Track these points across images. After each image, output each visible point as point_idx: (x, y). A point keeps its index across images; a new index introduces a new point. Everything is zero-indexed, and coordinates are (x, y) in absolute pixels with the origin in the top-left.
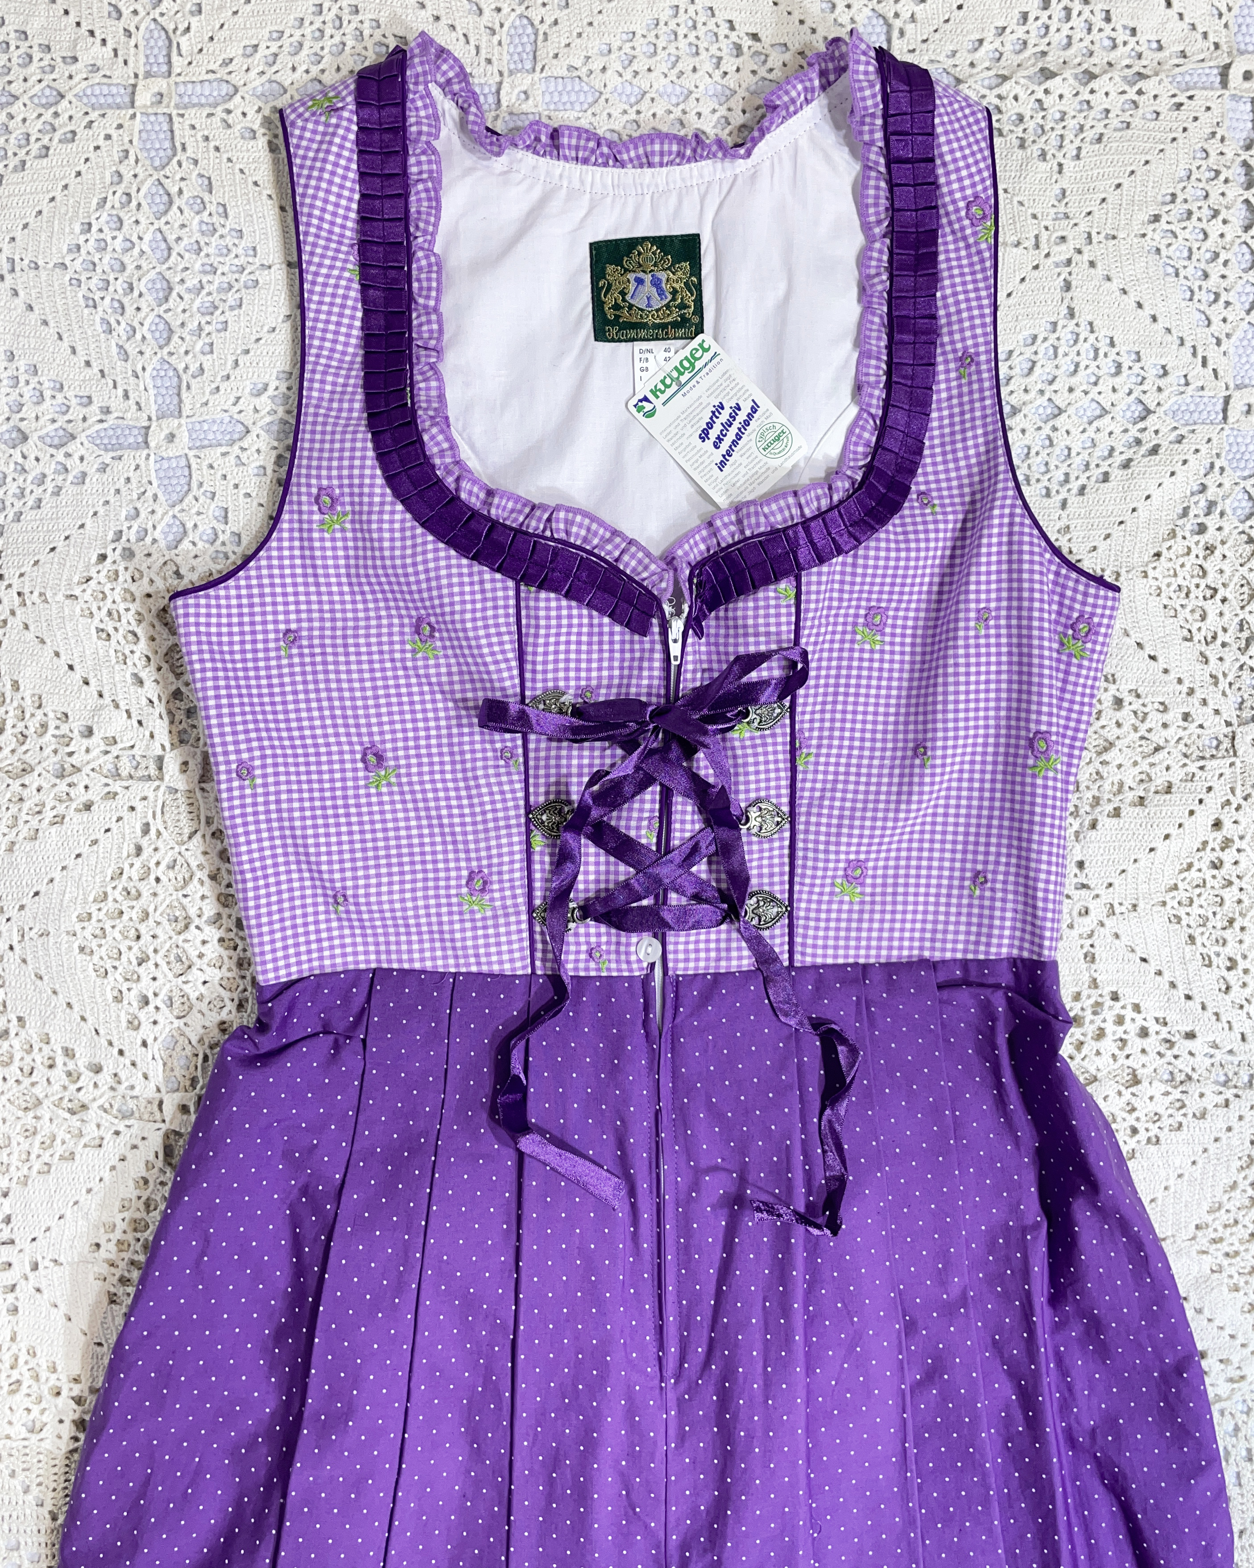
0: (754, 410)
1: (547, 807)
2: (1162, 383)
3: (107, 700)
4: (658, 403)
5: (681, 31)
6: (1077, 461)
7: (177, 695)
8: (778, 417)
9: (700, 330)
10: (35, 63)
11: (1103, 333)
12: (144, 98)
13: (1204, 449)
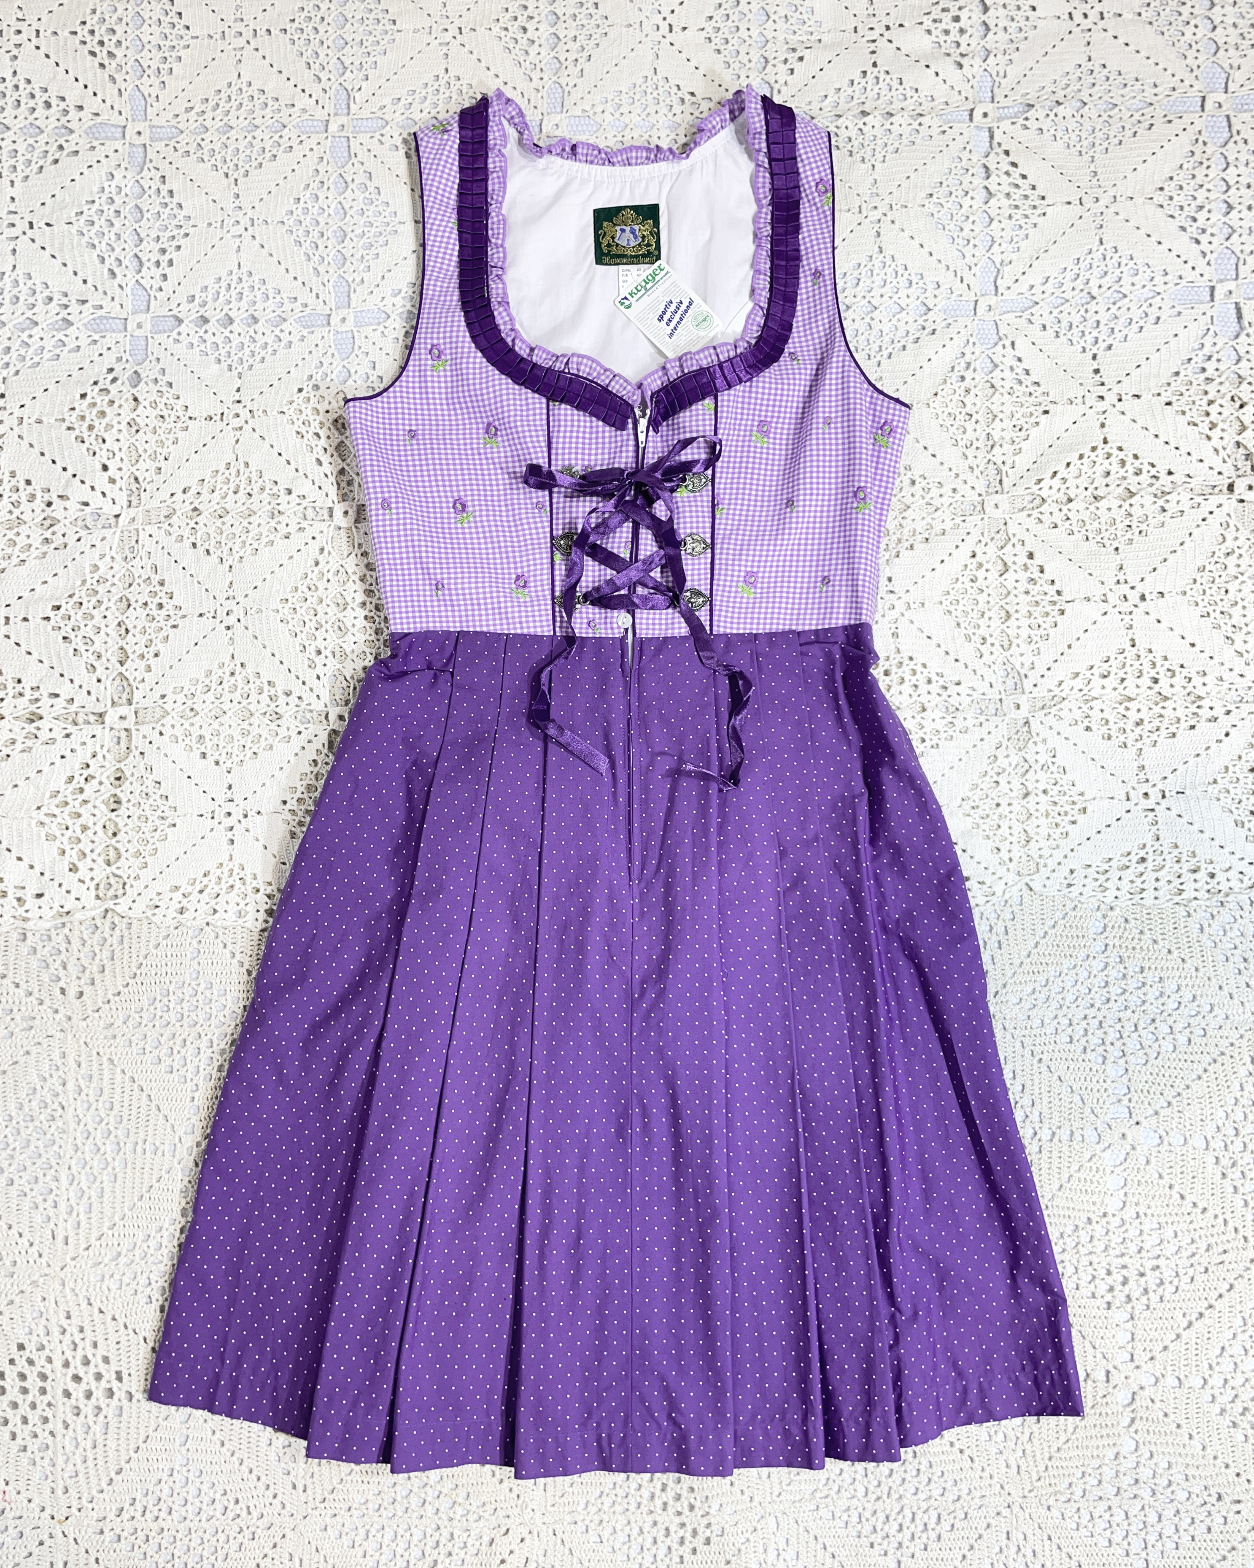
0: (691, 304)
1: (564, 537)
2: (936, 292)
3: (301, 473)
4: (633, 300)
5: (649, 91)
6: (887, 339)
7: (342, 472)
8: (705, 307)
9: (658, 258)
10: (269, 108)
11: (899, 262)
12: (333, 128)
13: (963, 332)
